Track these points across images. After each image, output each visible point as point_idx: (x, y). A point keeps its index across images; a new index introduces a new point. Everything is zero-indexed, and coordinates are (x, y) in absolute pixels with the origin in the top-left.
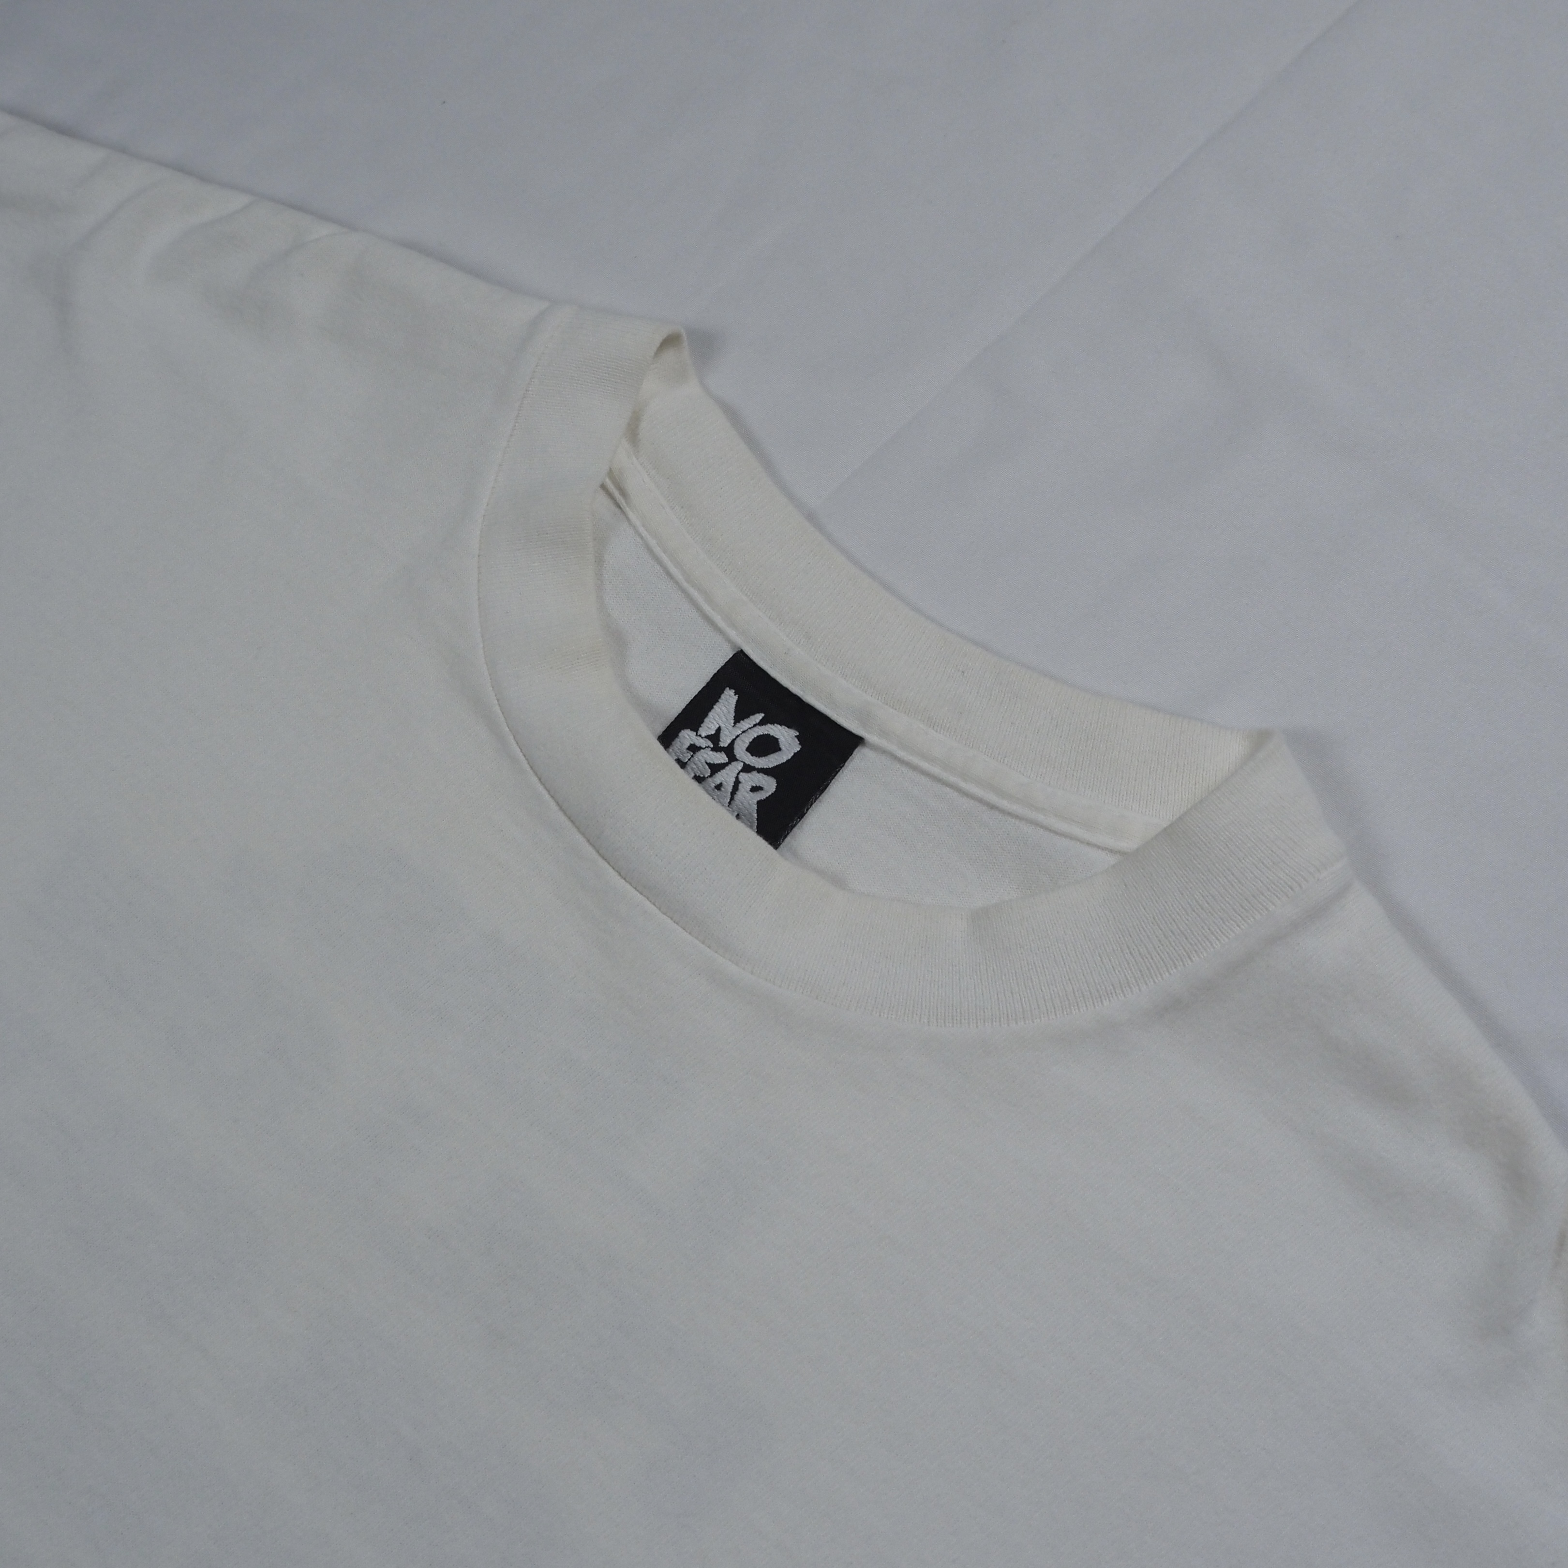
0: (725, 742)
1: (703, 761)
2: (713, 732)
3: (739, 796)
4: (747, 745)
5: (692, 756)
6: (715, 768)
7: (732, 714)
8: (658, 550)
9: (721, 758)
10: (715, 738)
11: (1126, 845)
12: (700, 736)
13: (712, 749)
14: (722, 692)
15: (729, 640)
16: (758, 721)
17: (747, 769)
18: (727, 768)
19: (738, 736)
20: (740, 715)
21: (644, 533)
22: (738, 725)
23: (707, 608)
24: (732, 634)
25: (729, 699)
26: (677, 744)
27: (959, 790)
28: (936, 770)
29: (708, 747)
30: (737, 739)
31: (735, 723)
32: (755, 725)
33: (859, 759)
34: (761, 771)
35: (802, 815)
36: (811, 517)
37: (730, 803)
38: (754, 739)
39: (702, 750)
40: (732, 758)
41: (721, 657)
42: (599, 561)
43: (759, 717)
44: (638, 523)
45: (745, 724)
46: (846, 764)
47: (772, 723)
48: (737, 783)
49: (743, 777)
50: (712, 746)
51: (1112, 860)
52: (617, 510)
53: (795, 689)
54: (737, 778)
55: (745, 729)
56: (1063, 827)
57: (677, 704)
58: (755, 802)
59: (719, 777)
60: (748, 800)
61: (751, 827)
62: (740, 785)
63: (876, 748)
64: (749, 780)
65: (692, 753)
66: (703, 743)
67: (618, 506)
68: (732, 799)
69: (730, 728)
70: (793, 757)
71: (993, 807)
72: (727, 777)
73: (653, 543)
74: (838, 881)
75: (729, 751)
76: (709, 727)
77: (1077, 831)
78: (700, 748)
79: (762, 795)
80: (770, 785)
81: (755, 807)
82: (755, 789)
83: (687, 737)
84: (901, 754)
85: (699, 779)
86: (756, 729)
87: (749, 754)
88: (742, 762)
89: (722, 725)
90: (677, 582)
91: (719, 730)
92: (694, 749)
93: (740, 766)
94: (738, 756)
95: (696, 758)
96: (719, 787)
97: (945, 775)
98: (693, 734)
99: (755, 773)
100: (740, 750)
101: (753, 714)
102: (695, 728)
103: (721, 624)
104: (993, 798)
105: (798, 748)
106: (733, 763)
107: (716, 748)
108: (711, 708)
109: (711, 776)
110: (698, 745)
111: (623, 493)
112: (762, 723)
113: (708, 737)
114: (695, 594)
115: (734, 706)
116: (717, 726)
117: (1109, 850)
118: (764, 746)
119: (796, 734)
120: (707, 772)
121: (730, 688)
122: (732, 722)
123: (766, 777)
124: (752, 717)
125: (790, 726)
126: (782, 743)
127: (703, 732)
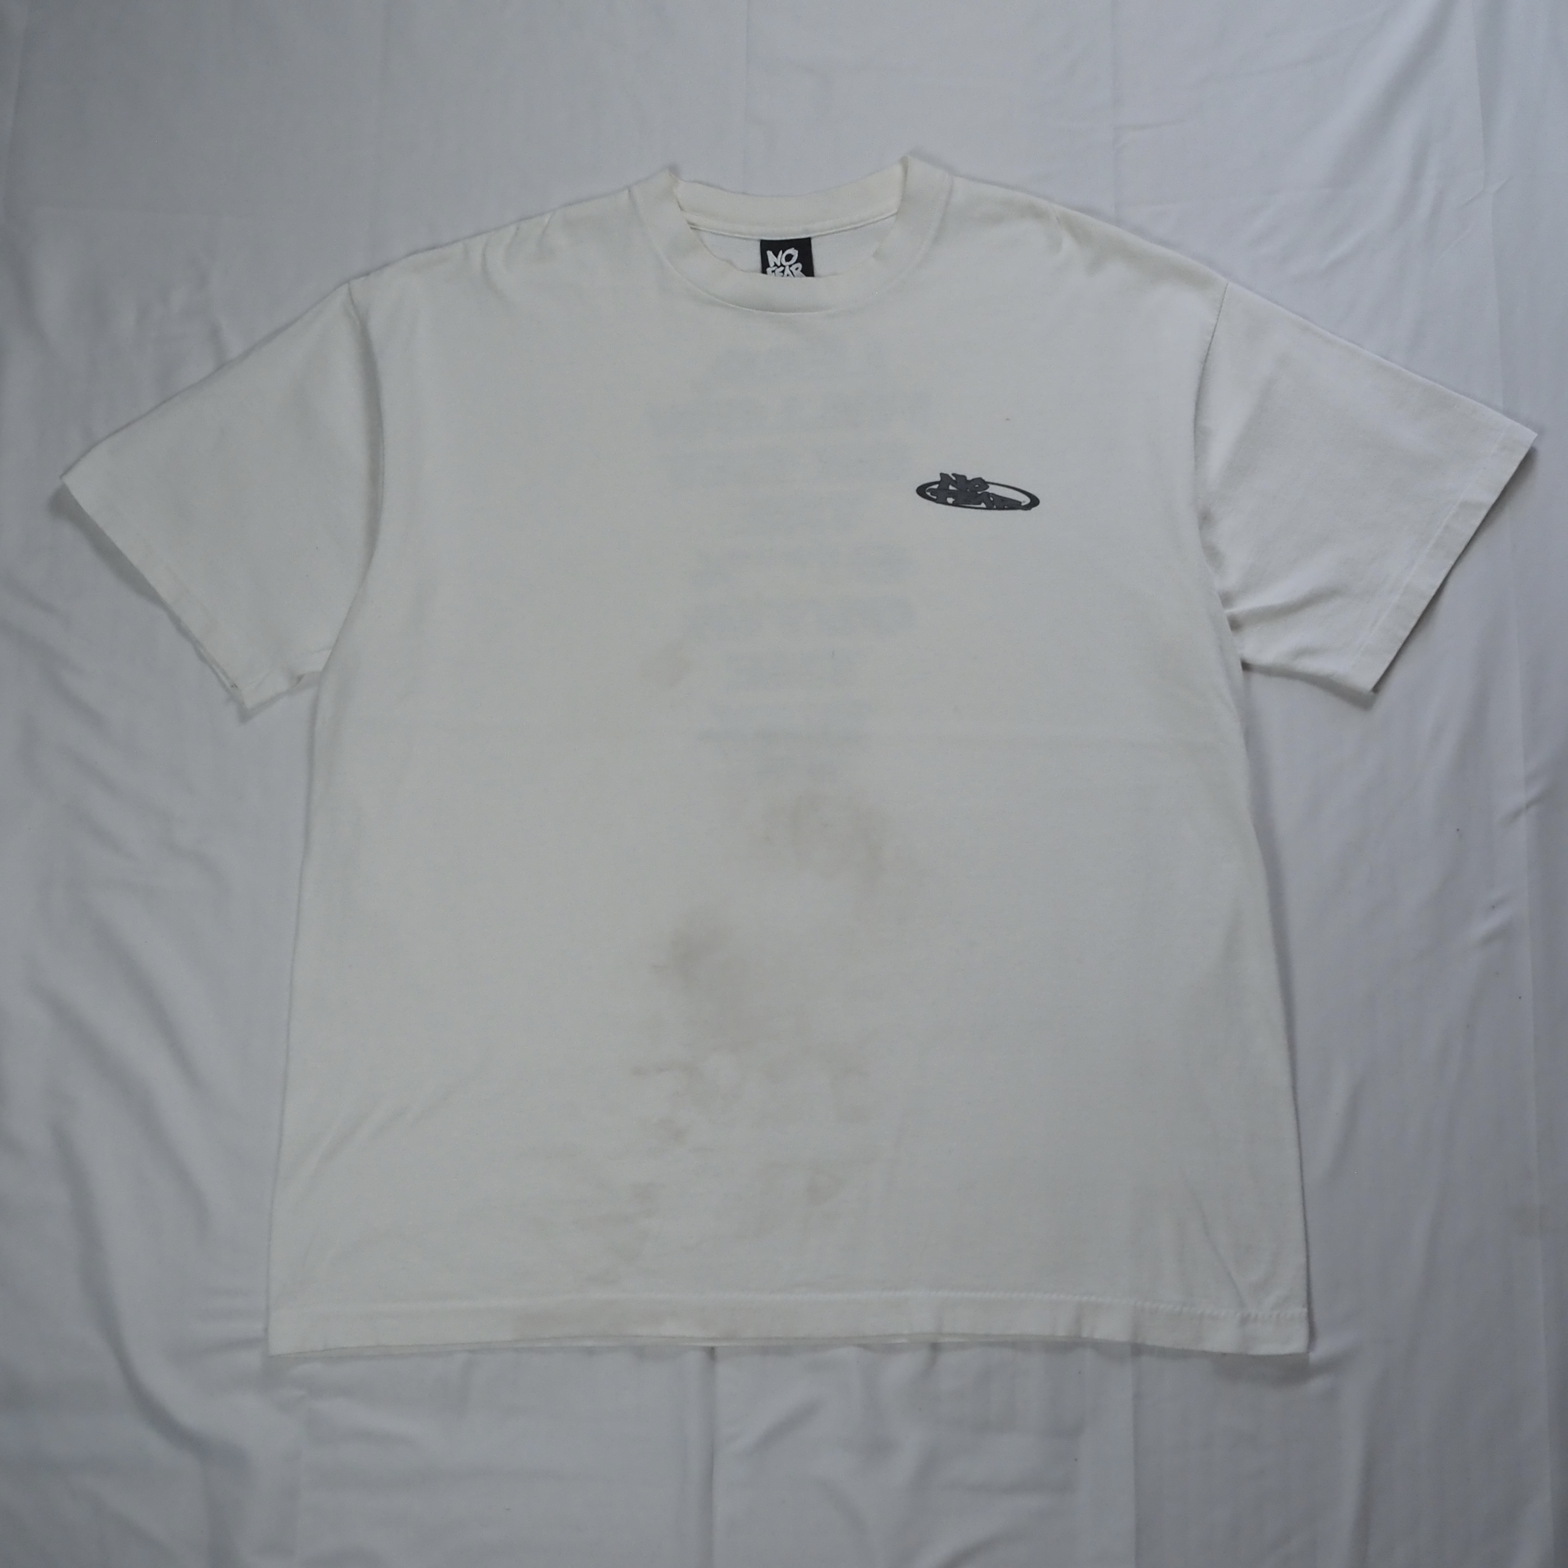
0: (779, 264)
1: (779, 273)
2: (774, 264)
3: (794, 274)
4: (785, 260)
5: (775, 274)
6: (783, 272)
7: (774, 256)
8: (716, 232)
9: (782, 268)
10: (776, 265)
11: (895, 211)
14: (766, 253)
15: (755, 240)
17: (790, 266)
18: (785, 270)
19: (781, 261)
20: (776, 256)
21: (711, 231)
22: (778, 257)
23: (743, 236)
24: (755, 237)
25: (770, 253)
26: (768, 273)
27: (844, 231)
28: (835, 230)
32: (782, 254)
33: (814, 243)
35: (813, 266)
36: (744, 194)
37: (795, 278)
38: (785, 258)
39: (776, 270)
40: (784, 266)
42: (706, 247)
43: (781, 252)
44: (705, 229)
45: (780, 256)
46: (812, 246)
47: (786, 251)
48: (791, 271)
49: (791, 268)
50: (776, 267)
51: (894, 218)
52: (698, 231)
53: (784, 238)
56: (876, 219)
57: (757, 262)
58: (800, 273)
59: (786, 273)
60: (798, 273)
61: (805, 278)
62: (793, 272)
63: (815, 237)
64: (793, 268)
66: (774, 269)
67: (695, 229)
68: (794, 276)
69: (777, 260)
70: (798, 255)
71: (856, 228)
72: (787, 271)
74: (835, 274)
75: (782, 265)
76: (772, 264)
77: (879, 218)
79: (800, 270)
80: (800, 265)
82: (797, 269)
83: (769, 270)
84: (823, 233)
85: (783, 276)
87: (787, 262)
88: (787, 265)
90: (729, 236)
91: (775, 263)
92: (773, 271)
93: (787, 267)
96: (788, 275)
98: (770, 268)
99: (793, 265)
100: (784, 263)
101: (779, 252)
102: (769, 266)
103: (750, 237)
104: (853, 226)
105: (797, 252)
107: (779, 267)
108: (767, 259)
111: (693, 224)
112: (783, 252)
113: (774, 266)
114: (736, 235)
115: (772, 253)
116: (773, 262)
117: (892, 215)
118: (789, 257)
119: (793, 249)
120: (782, 274)
121: (768, 250)
122: (776, 258)
123: (796, 264)
124: (779, 254)
125: (790, 248)
126: (792, 253)
127: (771, 266)
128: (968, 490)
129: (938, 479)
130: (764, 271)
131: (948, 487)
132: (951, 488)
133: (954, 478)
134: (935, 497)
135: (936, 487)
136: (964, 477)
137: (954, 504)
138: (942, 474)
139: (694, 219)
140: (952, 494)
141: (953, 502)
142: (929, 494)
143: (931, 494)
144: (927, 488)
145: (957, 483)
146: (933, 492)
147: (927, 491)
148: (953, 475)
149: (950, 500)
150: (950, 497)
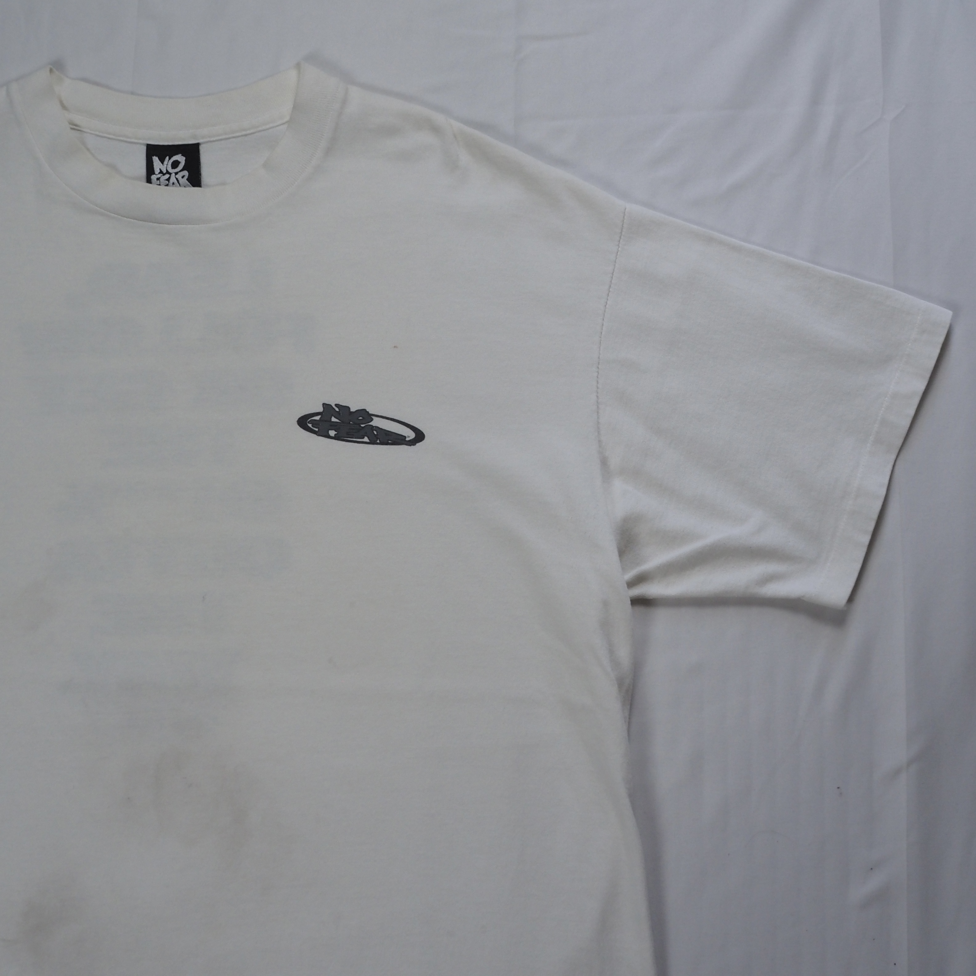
0: (165, 171)
1: (164, 180)
2: (159, 171)
3: (180, 182)
4: (171, 168)
5: (160, 181)
6: (168, 180)
7: (160, 163)
8: (101, 134)
9: (167, 176)
10: (161, 172)
11: (287, 118)
12: (157, 174)
13: (163, 175)
14: (152, 159)
15: (141, 144)
17: (176, 173)
18: (171, 177)
19: (166, 167)
20: (162, 161)
21: (93, 132)
22: (164, 164)
23: (129, 140)
24: (141, 141)
25: (156, 159)
26: (153, 181)
27: (234, 137)
28: (223, 137)
29: (161, 176)
32: (168, 161)
33: (202, 149)
34: (180, 171)
35: (200, 174)
36: (132, 93)
37: (180, 185)
38: (171, 165)
39: (161, 178)
40: (170, 174)
41: (144, 149)
42: (88, 149)
43: (167, 158)
44: (88, 131)
45: (166, 162)
46: (200, 153)
47: (172, 157)
48: (177, 179)
49: (177, 176)
50: (162, 175)
51: (285, 126)
52: (79, 132)
53: (170, 144)
54: (176, 178)
55: (167, 164)
56: (268, 127)
57: (143, 171)
58: (186, 180)
59: (171, 181)
60: (184, 181)
61: (191, 187)
62: (179, 179)
63: (204, 143)
64: (179, 176)
66: (159, 176)
67: (79, 130)
68: (179, 184)
69: (163, 166)
70: (185, 162)
71: (246, 135)
72: (173, 179)
73: (97, 133)
74: (224, 184)
75: (168, 172)
76: (157, 171)
77: (271, 125)
78: (160, 178)
79: (186, 177)
80: (186, 173)
81: (187, 181)
82: (183, 177)
83: (154, 177)
84: (213, 139)
85: (167, 185)
87: (173, 170)
89: (160, 167)
90: (114, 139)
91: (160, 169)
92: (158, 179)
93: (174, 174)
94: (171, 172)
95: (161, 181)
96: (173, 184)
97: (227, 136)
98: (155, 175)
99: (179, 173)
100: (170, 170)
102: (154, 174)
103: (136, 141)
104: (244, 133)
105: (184, 158)
106: (172, 175)
107: (164, 174)
108: (153, 165)
109: (169, 182)
111: (76, 125)
112: (170, 159)
113: (159, 173)
114: (122, 138)
115: (158, 160)
116: (159, 169)
117: (284, 124)
118: (175, 164)
119: (180, 155)
120: (167, 182)
121: (153, 156)
122: (162, 164)
123: (183, 172)
124: (166, 159)
125: (177, 154)
126: (179, 160)
127: (157, 173)
128: (351, 423)
129: (321, 409)
130: (149, 181)
131: (331, 418)
132: (334, 419)
133: (337, 409)
134: (317, 430)
135: (317, 418)
136: (348, 408)
137: (336, 438)
138: (324, 404)
139: (78, 119)
140: (334, 426)
141: (335, 434)
142: (310, 425)
143: (312, 426)
144: (308, 419)
145: (340, 414)
146: (314, 423)
147: (309, 423)
148: (336, 405)
149: (332, 433)
150: (332, 430)
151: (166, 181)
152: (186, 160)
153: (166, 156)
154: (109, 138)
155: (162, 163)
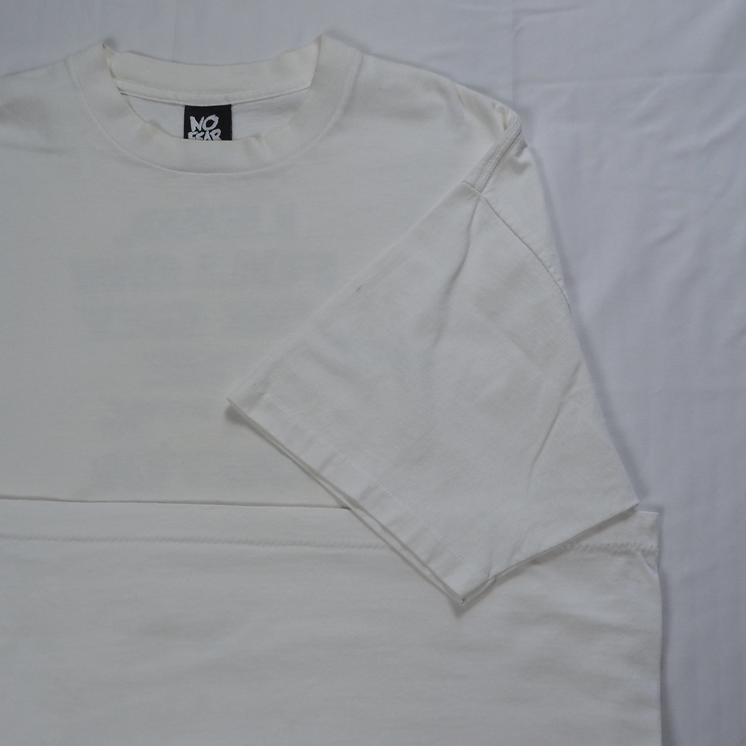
0: (200, 130)
1: (199, 137)
2: (195, 129)
3: (213, 138)
4: (206, 126)
5: (195, 138)
6: (203, 137)
7: (196, 122)
8: (147, 98)
9: (202, 133)
10: (197, 130)
11: (309, 84)
12: (193, 132)
14: (190, 118)
15: (180, 105)
16: (203, 119)
17: (210, 131)
18: (205, 135)
19: (202, 126)
20: (198, 121)
21: (140, 96)
22: (200, 123)
23: (170, 102)
24: (181, 103)
25: (193, 119)
26: (189, 138)
27: (262, 100)
28: (253, 99)
29: (197, 133)
30: (203, 127)
31: (199, 123)
32: (204, 120)
33: (233, 109)
34: (214, 129)
35: (231, 132)
36: (174, 61)
37: (213, 142)
38: (206, 124)
39: (197, 135)
40: (205, 131)
41: (183, 110)
42: (134, 112)
43: (203, 118)
45: (201, 122)
46: (232, 114)
47: (207, 117)
48: (211, 136)
49: (211, 134)
50: (198, 132)
51: (307, 91)
53: (207, 105)
54: (210, 135)
55: (202, 123)
56: (292, 91)
57: (182, 128)
58: (219, 137)
59: (206, 138)
60: (217, 138)
62: (212, 136)
63: (236, 104)
64: (213, 134)
65: (195, 137)
66: (195, 133)
67: (125, 94)
68: (213, 140)
70: (218, 121)
71: (272, 98)
72: (207, 136)
73: (144, 97)
75: (203, 130)
76: (193, 129)
77: (295, 90)
78: (196, 135)
79: (219, 135)
80: (219, 131)
81: (219, 138)
82: (216, 134)
83: (190, 134)
84: (243, 101)
85: (203, 141)
86: (204, 121)
87: (208, 128)
88: (208, 131)
89: (196, 126)
90: (158, 102)
91: (196, 128)
92: (194, 136)
93: (208, 132)
94: (206, 130)
95: (196, 138)
96: (207, 140)
97: (256, 99)
98: (191, 132)
99: (213, 131)
100: (205, 128)
101: (201, 118)
102: (191, 131)
103: (176, 103)
105: (218, 118)
106: (206, 132)
107: (199, 132)
108: (190, 124)
110: (194, 134)
111: (124, 90)
112: (205, 119)
113: (195, 131)
114: (164, 101)
115: (195, 120)
116: (195, 127)
117: (306, 89)
118: (210, 123)
119: (215, 115)
121: (191, 116)
122: (198, 124)
123: (216, 130)
124: (201, 119)
125: (212, 115)
126: (213, 119)
127: (193, 130)
130: (186, 137)
139: (125, 85)
151: (201, 138)
152: (219, 120)
153: (202, 117)
154: (154, 101)
155: (199, 122)
